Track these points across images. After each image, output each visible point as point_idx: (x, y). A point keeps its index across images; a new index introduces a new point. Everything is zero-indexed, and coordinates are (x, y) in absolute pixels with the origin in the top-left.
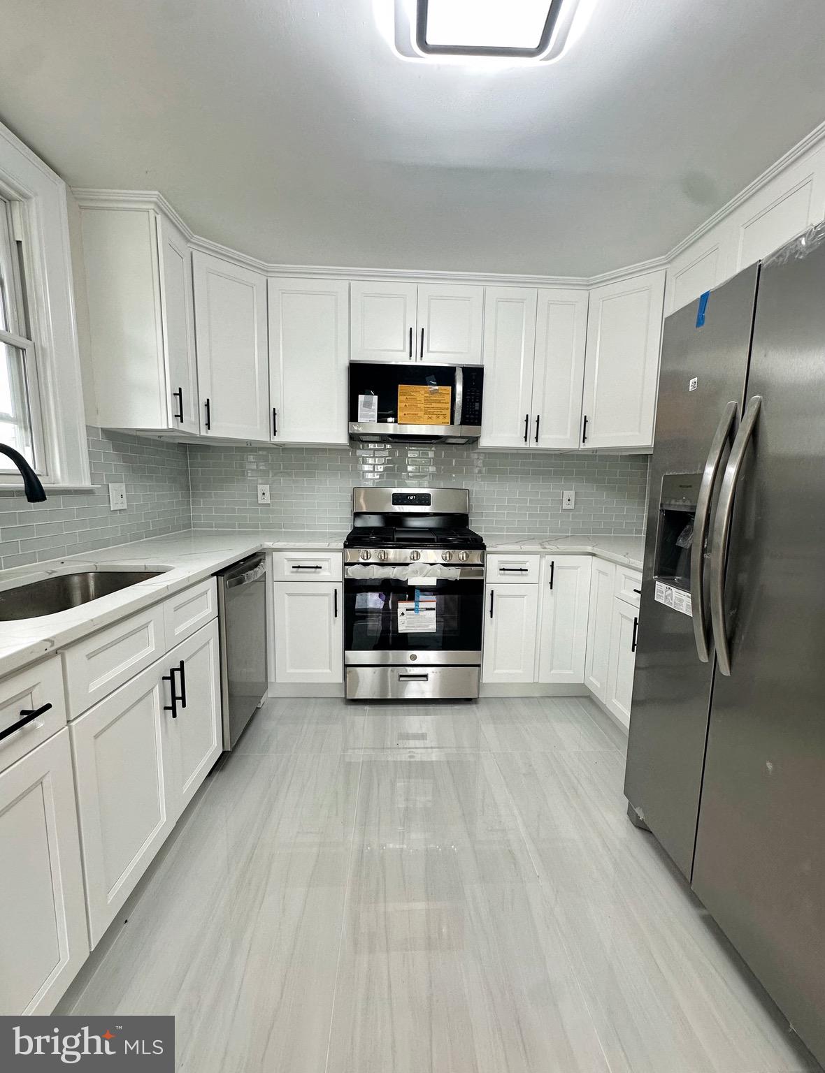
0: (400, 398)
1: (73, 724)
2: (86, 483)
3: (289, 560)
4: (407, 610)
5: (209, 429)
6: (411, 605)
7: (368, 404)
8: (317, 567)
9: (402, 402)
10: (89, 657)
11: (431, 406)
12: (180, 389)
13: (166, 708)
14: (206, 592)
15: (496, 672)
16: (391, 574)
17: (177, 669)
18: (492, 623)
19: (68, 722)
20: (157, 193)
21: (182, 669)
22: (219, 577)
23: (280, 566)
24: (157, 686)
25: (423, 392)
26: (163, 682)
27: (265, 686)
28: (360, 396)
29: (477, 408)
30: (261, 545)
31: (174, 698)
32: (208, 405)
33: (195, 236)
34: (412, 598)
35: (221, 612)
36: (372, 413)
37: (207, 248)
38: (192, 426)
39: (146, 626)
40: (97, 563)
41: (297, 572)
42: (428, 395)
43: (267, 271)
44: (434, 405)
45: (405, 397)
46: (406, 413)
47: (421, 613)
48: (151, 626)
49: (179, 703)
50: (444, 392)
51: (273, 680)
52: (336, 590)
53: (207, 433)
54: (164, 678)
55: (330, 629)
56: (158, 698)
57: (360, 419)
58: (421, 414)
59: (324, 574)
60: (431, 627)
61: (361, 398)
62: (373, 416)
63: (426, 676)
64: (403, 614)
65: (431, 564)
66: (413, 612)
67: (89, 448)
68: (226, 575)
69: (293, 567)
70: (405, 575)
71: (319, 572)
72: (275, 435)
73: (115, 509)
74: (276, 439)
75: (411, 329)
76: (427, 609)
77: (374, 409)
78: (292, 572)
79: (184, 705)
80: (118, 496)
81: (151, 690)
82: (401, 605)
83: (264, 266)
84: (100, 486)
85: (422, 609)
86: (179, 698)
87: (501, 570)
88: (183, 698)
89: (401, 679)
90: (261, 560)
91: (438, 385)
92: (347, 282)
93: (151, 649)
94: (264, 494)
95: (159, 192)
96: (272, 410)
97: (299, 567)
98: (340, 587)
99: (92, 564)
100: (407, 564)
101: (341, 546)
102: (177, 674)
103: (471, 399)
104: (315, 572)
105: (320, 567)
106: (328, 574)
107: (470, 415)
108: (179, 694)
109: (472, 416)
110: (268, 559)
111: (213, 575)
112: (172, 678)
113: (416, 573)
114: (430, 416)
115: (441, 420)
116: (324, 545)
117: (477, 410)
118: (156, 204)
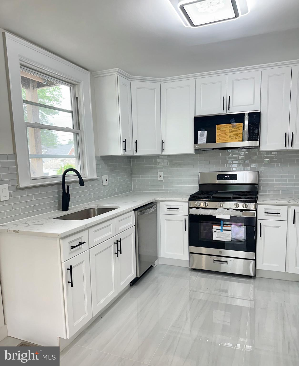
0: (217, 131)
1: (90, 249)
2: (95, 177)
3: (167, 205)
4: (217, 230)
5: (137, 152)
6: (219, 228)
7: (202, 135)
8: (178, 209)
9: (218, 132)
10: (95, 232)
11: (232, 133)
12: (125, 139)
13: (115, 253)
14: (130, 216)
15: (264, 264)
16: (208, 213)
17: (119, 241)
18: (261, 239)
19: (89, 249)
20: (117, 68)
21: (120, 241)
22: (135, 211)
23: (163, 208)
24: (113, 245)
25: (228, 127)
26: (115, 244)
27: (156, 258)
28: (198, 132)
29: (256, 132)
30: (155, 199)
31: (118, 251)
32: (136, 143)
33: (132, 76)
34: (219, 224)
35: (136, 224)
36: (204, 139)
37: (136, 79)
38: (130, 152)
39: (109, 225)
40: (98, 205)
41: (169, 210)
42: (231, 128)
43: (161, 81)
44: (234, 133)
45: (220, 130)
46: (220, 137)
47: (224, 232)
48: (111, 225)
49: (119, 252)
50: (239, 126)
51: (160, 256)
52: (185, 219)
53: (136, 153)
54: (115, 243)
55: (183, 236)
56: (113, 249)
57: (198, 143)
58: (227, 137)
59: (180, 212)
60: (228, 239)
61: (199, 133)
62: (204, 140)
63: (227, 262)
64: (215, 231)
65: (228, 209)
66: (220, 231)
67: (96, 164)
68: (138, 211)
69: (168, 208)
70: (215, 213)
71: (178, 211)
72: (163, 151)
73: (104, 185)
74: (164, 153)
75: (223, 97)
76: (227, 230)
77: (205, 137)
78: (168, 210)
79: (121, 254)
80: (105, 180)
81: (111, 246)
82: (214, 227)
83: (159, 79)
84: (99, 177)
85: (224, 230)
86: (119, 251)
87: (265, 213)
88: (121, 251)
89: (215, 262)
90: (154, 205)
91: (236, 123)
92: (194, 80)
93: (111, 233)
94: (160, 176)
95: (118, 68)
96: (162, 141)
97: (170, 208)
98: (187, 218)
99: (96, 205)
100: (216, 209)
101: (188, 200)
102: (119, 243)
103: (253, 128)
104: (177, 211)
105: (179, 209)
106: (182, 212)
107: (253, 136)
108: (119, 249)
109: (254, 136)
110: (158, 205)
111: (133, 210)
112: (117, 243)
113: (220, 213)
114: (233, 137)
115: (238, 139)
116: (180, 199)
117: (256, 133)
118: (117, 72)
